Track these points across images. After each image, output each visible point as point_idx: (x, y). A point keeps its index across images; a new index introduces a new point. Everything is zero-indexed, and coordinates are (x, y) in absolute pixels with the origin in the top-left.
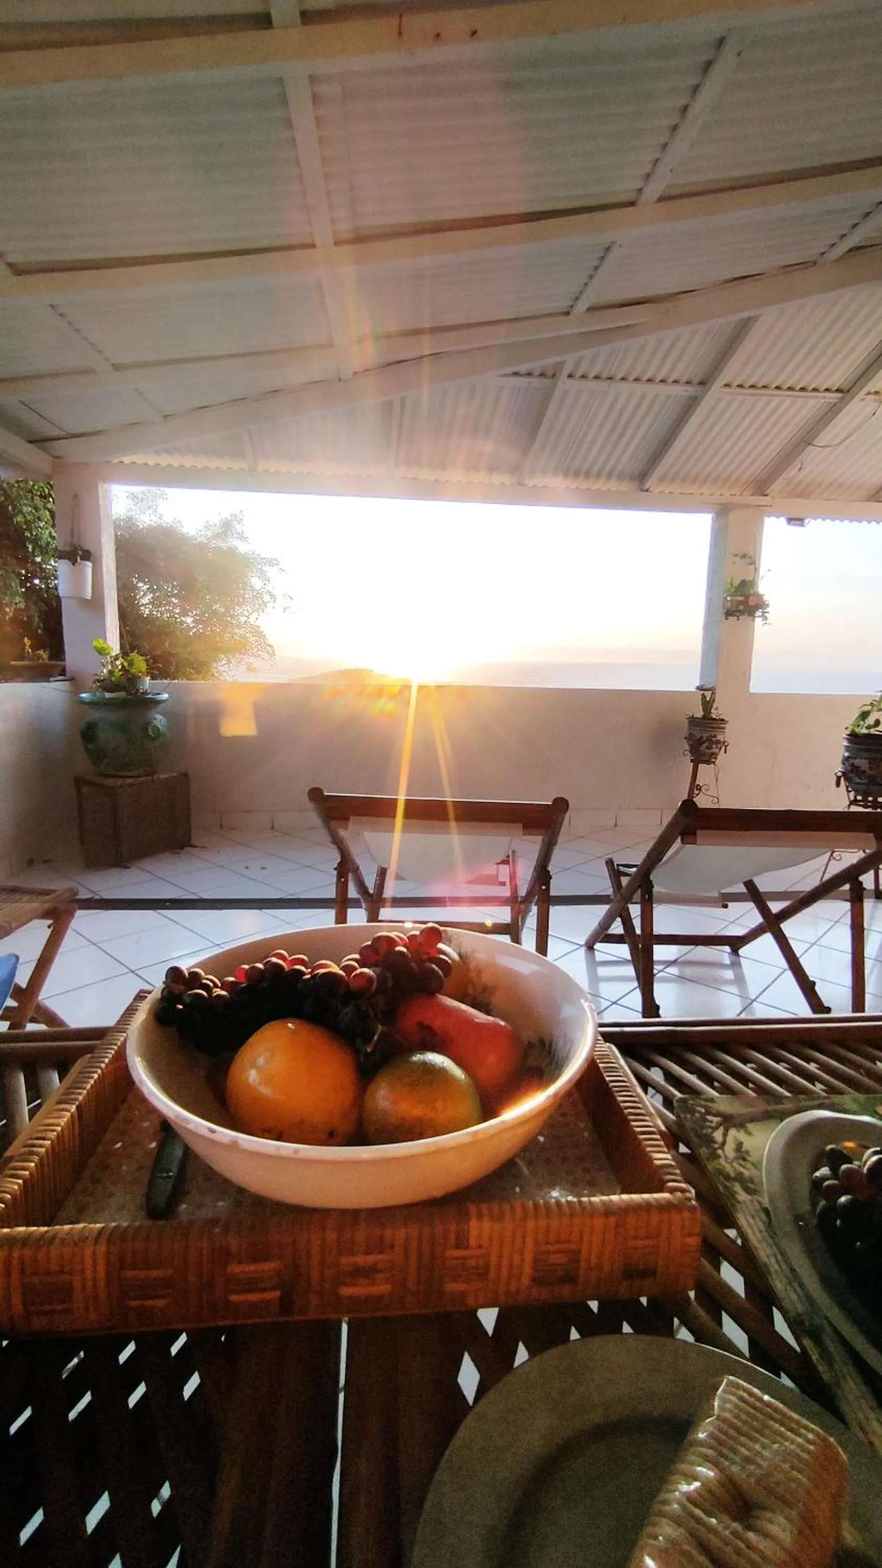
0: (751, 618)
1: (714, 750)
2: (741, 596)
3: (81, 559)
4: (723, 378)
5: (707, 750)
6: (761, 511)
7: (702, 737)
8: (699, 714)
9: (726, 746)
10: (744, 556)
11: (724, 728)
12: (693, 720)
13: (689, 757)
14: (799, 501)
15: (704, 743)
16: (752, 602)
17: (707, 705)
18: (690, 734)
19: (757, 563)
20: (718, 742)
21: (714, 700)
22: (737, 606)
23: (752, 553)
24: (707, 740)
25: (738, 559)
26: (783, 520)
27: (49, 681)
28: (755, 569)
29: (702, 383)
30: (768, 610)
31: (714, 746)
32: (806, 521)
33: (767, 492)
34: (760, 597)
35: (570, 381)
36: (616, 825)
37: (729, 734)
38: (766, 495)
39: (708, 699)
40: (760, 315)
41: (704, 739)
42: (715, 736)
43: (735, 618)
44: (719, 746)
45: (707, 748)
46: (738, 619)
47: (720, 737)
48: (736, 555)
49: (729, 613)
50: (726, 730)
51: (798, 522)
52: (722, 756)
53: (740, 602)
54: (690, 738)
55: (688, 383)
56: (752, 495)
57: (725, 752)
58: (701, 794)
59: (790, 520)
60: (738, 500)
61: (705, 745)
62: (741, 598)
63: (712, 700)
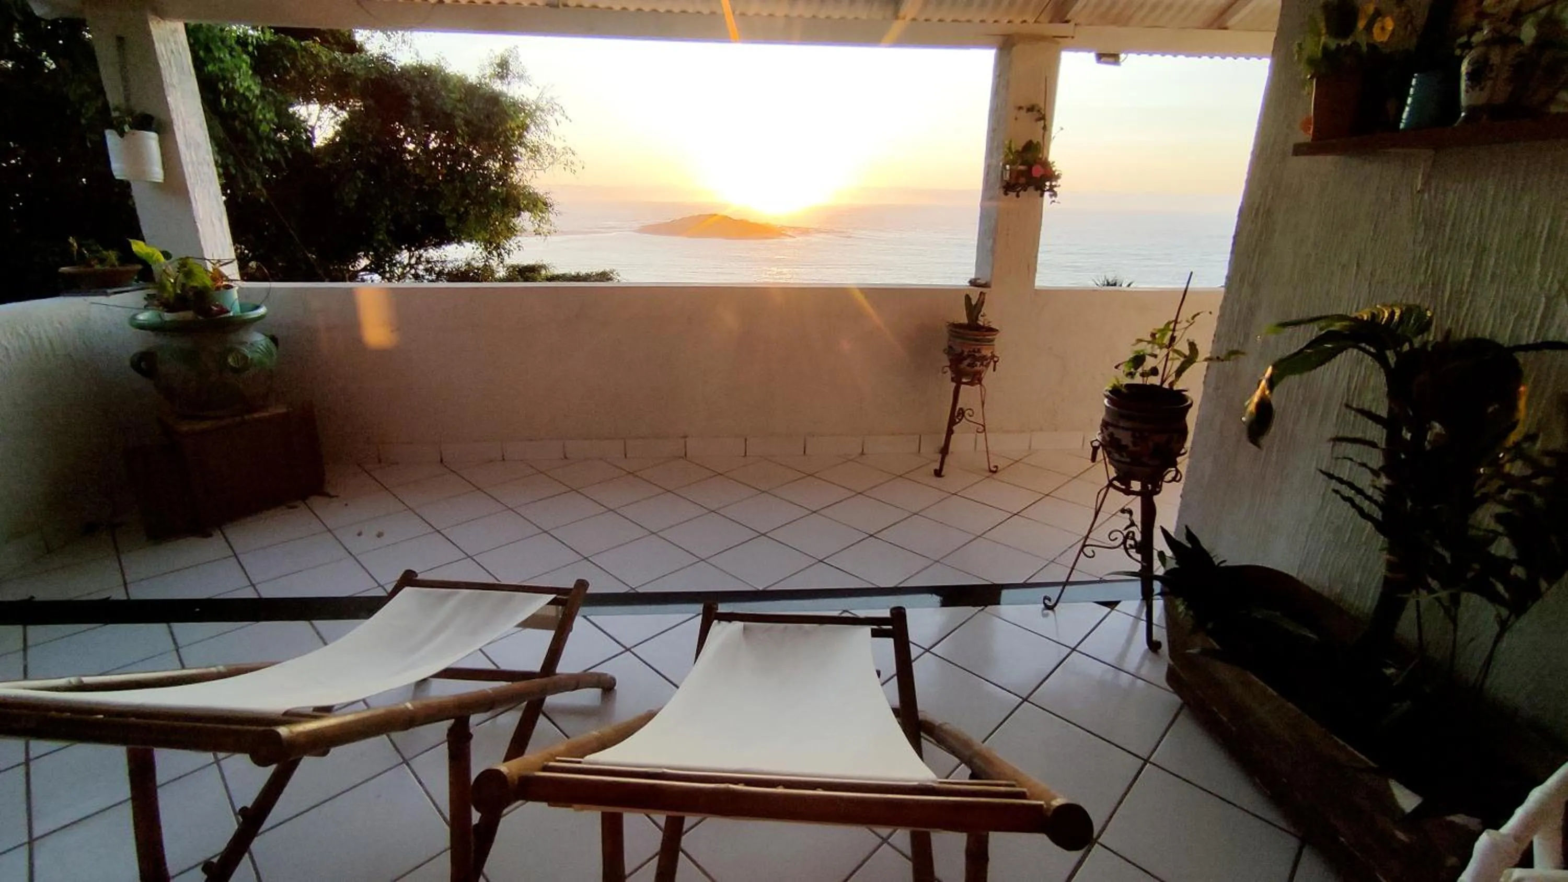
0: (1039, 192)
1: (978, 368)
2: (1021, 164)
5: (968, 368)
6: (1056, 43)
7: (963, 352)
8: (962, 318)
9: (995, 362)
10: (1031, 109)
11: (992, 340)
12: (956, 329)
13: (949, 374)
14: (1111, 29)
15: (965, 359)
16: (1037, 171)
17: (973, 309)
18: (950, 347)
19: (1047, 118)
20: (984, 358)
21: (983, 303)
22: (1017, 178)
23: (1042, 105)
24: (969, 356)
25: (1023, 113)
26: (1092, 56)
27: (106, 294)
28: (1045, 128)
30: (1059, 182)
31: (979, 363)
32: (1122, 56)
33: (1068, 17)
34: (1046, 165)
36: (862, 454)
37: (1001, 345)
38: (1067, 22)
39: (974, 303)
41: (966, 353)
42: (979, 351)
43: (1014, 194)
44: (985, 363)
45: (969, 365)
46: (1018, 196)
47: (986, 352)
48: (1020, 108)
49: (1008, 188)
50: (996, 342)
51: (1111, 60)
52: (989, 376)
53: (1021, 173)
54: (950, 350)
56: (1051, 22)
57: (994, 370)
58: (964, 420)
59: (1100, 57)
60: (1031, 28)
61: (966, 362)
62: (1022, 168)
63: (981, 303)
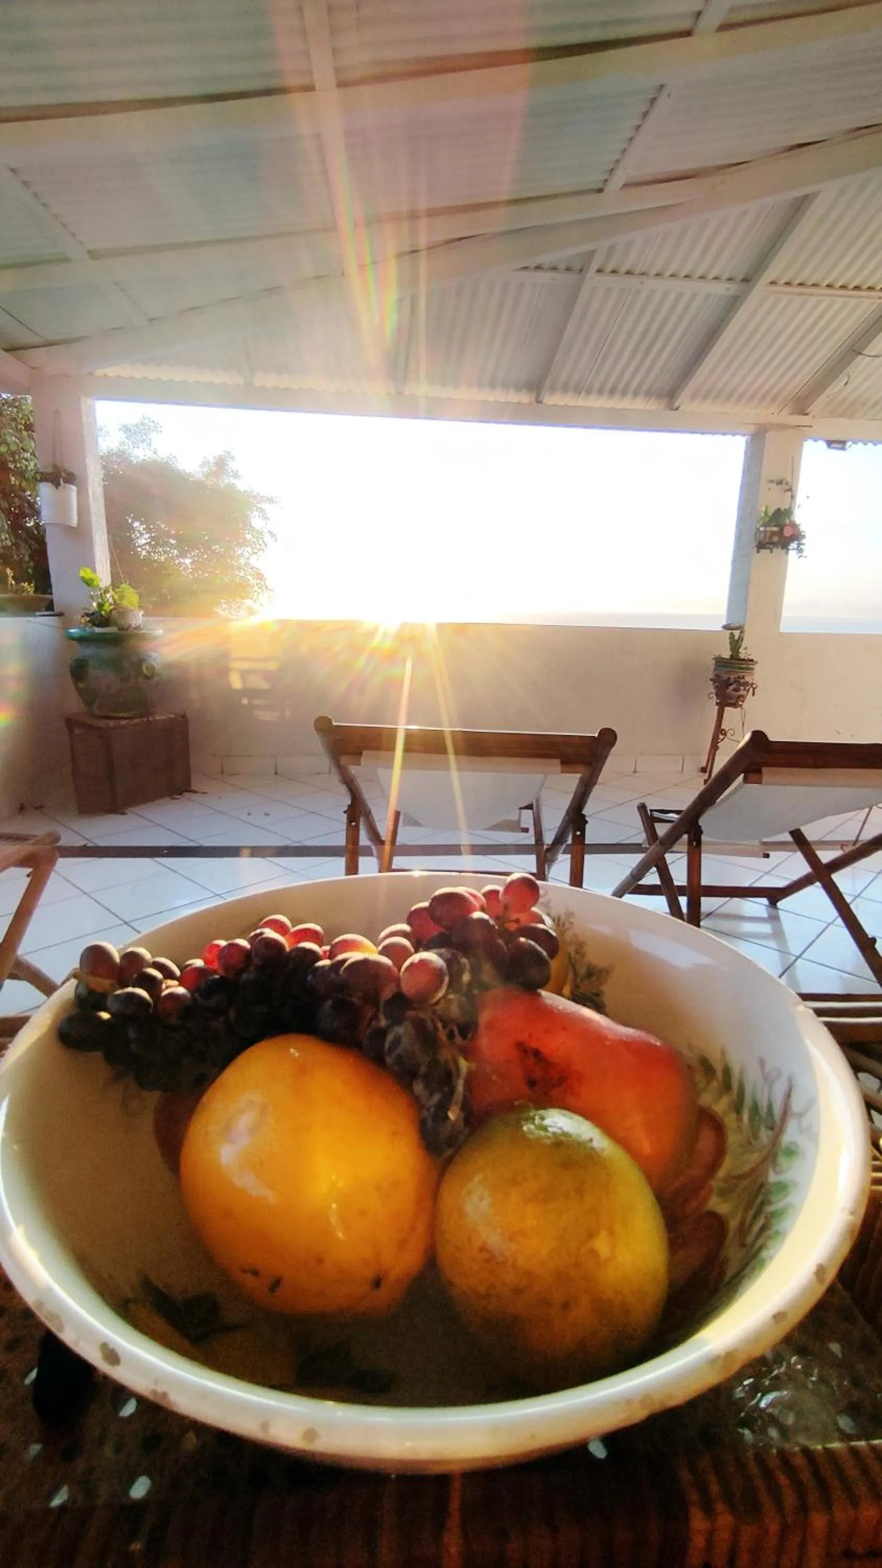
0: (785, 551)
1: (741, 693)
2: (775, 526)
3: (64, 482)
4: (771, 273)
5: (733, 693)
6: (801, 433)
7: (729, 678)
8: (727, 654)
9: (754, 689)
10: (780, 482)
11: (752, 669)
12: (720, 662)
13: (715, 700)
14: (842, 421)
15: (731, 684)
16: (787, 532)
17: (735, 644)
18: (717, 676)
19: (793, 489)
20: (746, 684)
21: (742, 640)
22: (771, 538)
23: (789, 480)
24: (735, 682)
25: (773, 485)
26: (822, 445)
27: (35, 616)
28: (793, 497)
29: (746, 280)
30: (804, 541)
31: (742, 688)
32: (848, 445)
33: (807, 412)
34: (794, 526)
35: (599, 277)
36: (635, 772)
37: (758, 676)
38: (807, 414)
39: (736, 638)
40: (818, 193)
41: (732, 680)
42: (743, 677)
43: (768, 551)
44: (747, 688)
45: (734, 690)
46: (771, 552)
47: (748, 679)
48: (772, 481)
49: (761, 546)
50: (755, 671)
51: (840, 446)
52: (749, 699)
53: (773, 534)
54: (717, 679)
55: (730, 279)
56: (791, 414)
57: (754, 694)
58: (726, 739)
59: (830, 443)
60: (776, 419)
61: (732, 687)
62: (775, 529)
63: (741, 639)
